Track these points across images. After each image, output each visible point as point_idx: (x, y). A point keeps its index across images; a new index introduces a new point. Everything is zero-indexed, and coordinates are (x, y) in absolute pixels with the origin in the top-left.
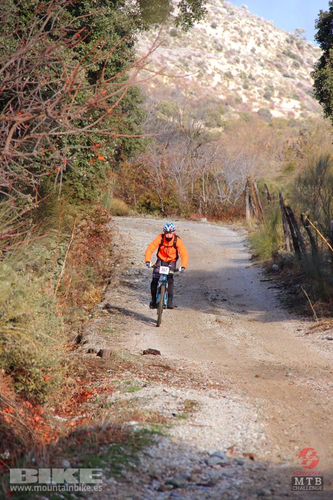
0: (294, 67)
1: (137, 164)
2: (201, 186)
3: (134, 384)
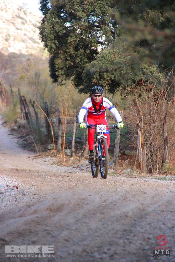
0: (22, 24)
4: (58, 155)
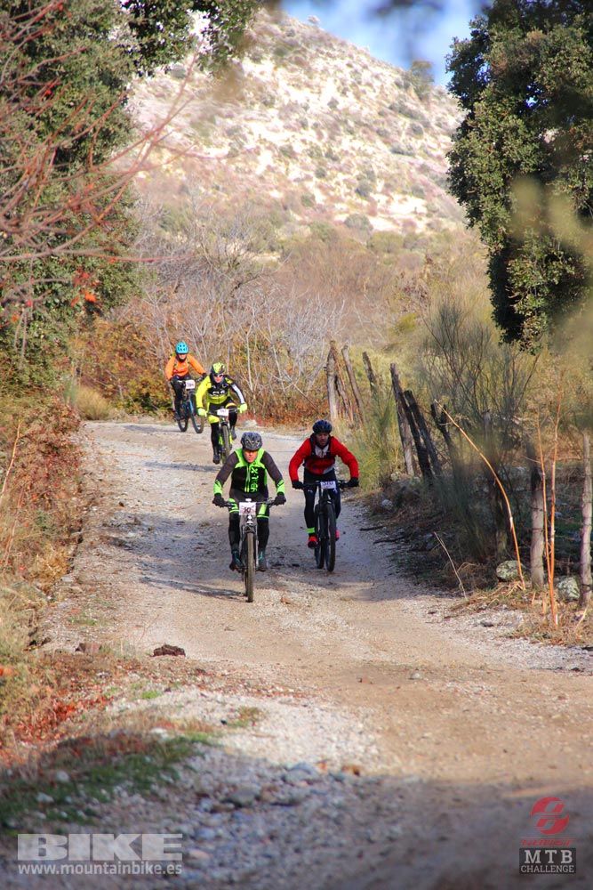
0: (413, 133)
1: (122, 322)
2: (244, 362)
3: (148, 688)
4: (534, 602)
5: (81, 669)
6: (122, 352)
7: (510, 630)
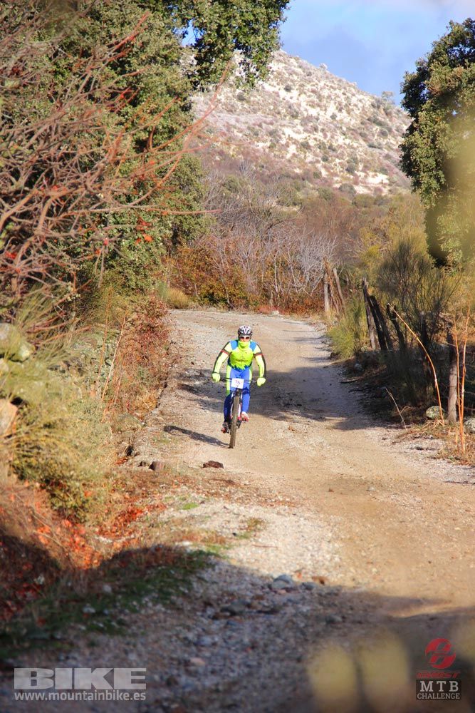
0: (381, 135)
1: (198, 248)
2: (273, 274)
3: (190, 500)
4: (450, 433)
5: (150, 482)
6: (198, 267)
7: (434, 453)
